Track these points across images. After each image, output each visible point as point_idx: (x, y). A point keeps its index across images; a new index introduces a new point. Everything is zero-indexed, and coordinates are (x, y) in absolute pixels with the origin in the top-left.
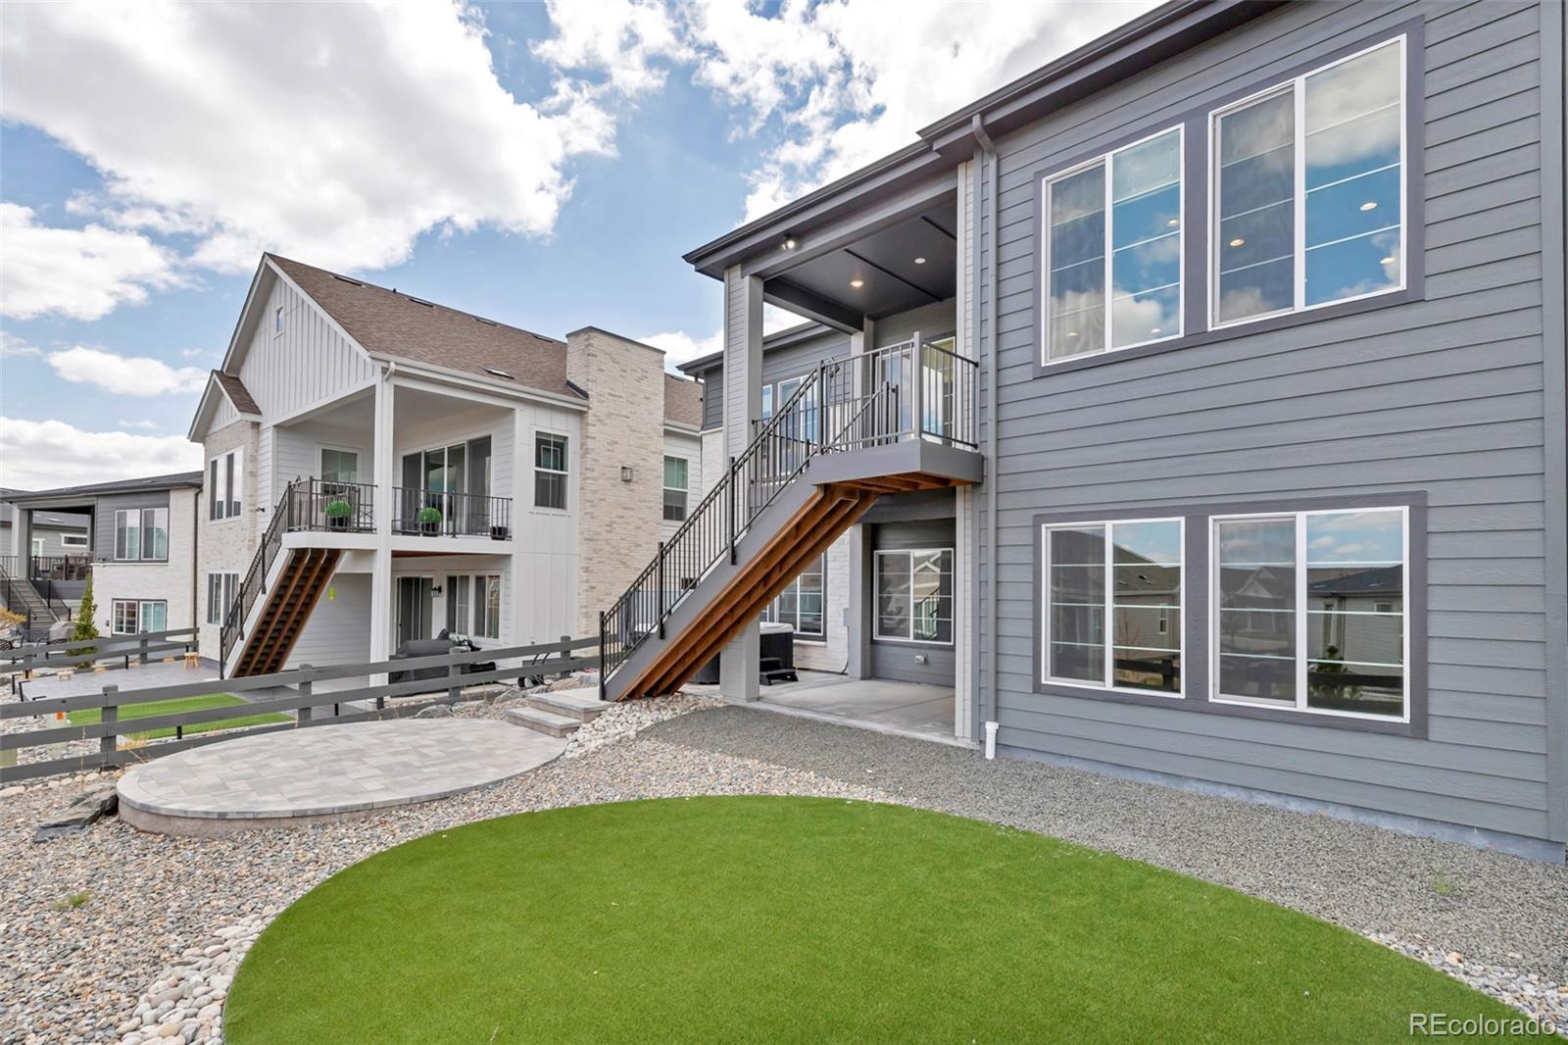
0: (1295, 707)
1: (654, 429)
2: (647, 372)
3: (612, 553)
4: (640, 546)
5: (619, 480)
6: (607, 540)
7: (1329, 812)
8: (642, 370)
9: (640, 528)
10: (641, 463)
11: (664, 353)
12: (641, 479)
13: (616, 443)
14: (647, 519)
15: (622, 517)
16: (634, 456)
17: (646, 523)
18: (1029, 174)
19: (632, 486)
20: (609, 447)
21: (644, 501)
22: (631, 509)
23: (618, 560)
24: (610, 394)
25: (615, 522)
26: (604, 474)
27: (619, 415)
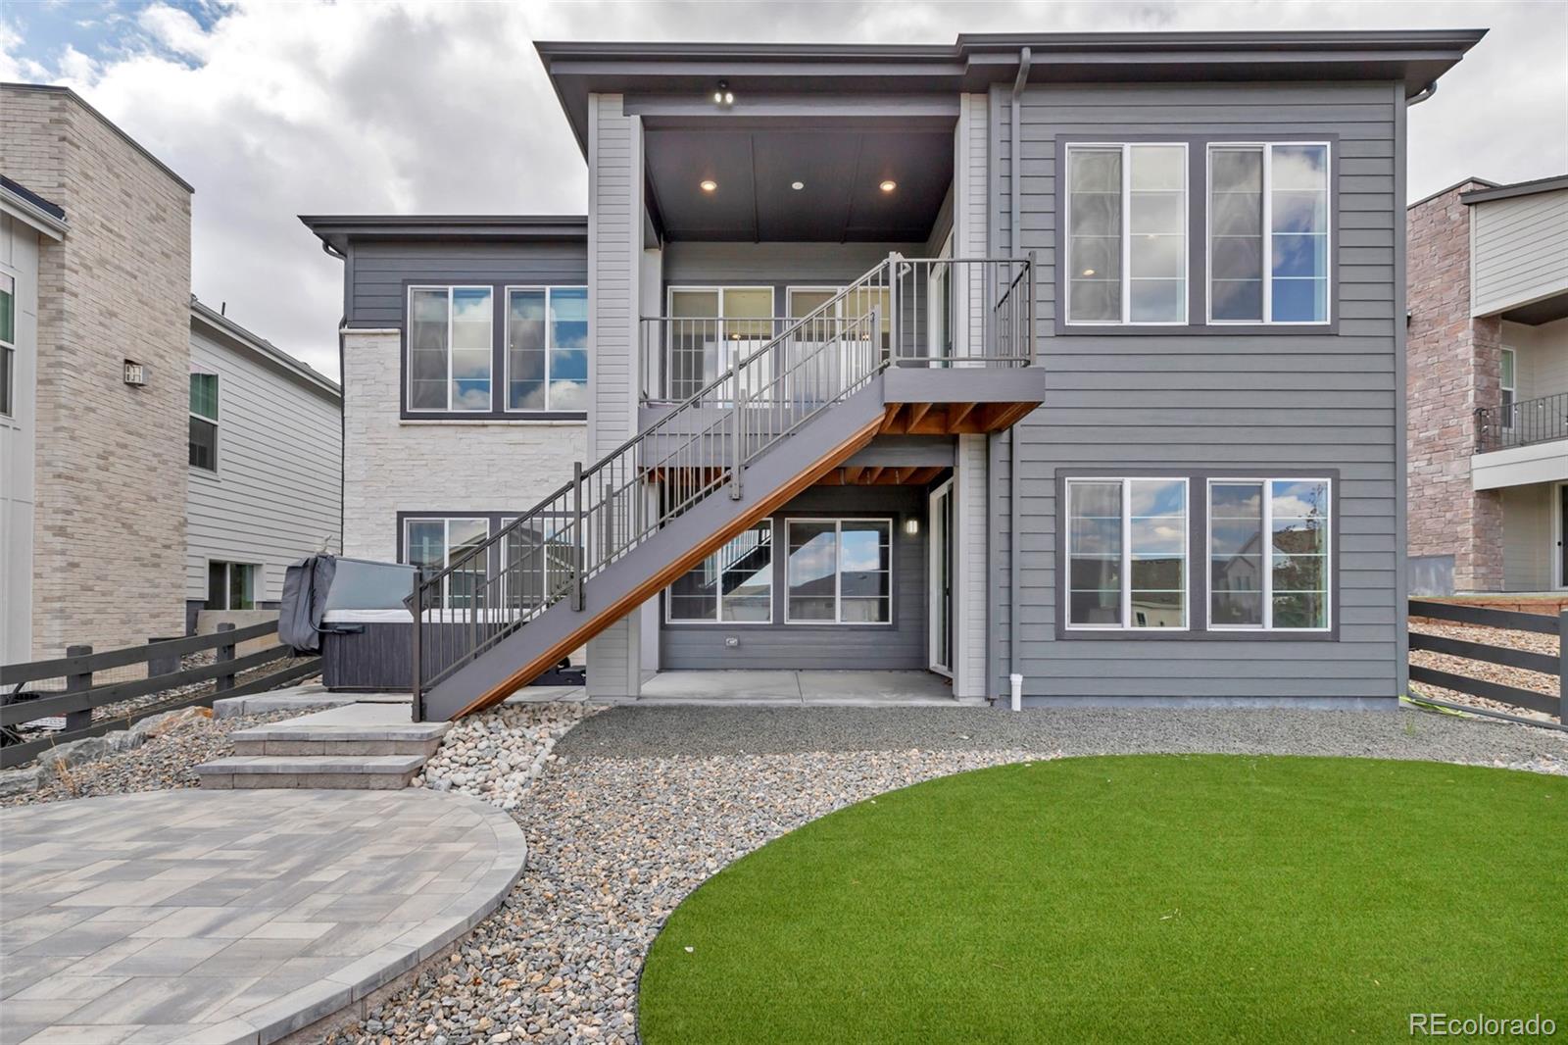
0: (1263, 627)
1: (176, 310)
2: (165, 211)
3: (107, 507)
4: (154, 499)
5: (120, 381)
6: (98, 483)
7: (1280, 704)
8: (158, 205)
9: (154, 469)
10: (157, 361)
11: (191, 190)
12: (157, 389)
13: (113, 315)
14: (165, 457)
15: (125, 446)
16: (145, 346)
17: (165, 462)
18: (1050, 133)
19: (143, 397)
20: (102, 319)
21: (161, 426)
22: (140, 436)
23: (117, 520)
24: (103, 226)
25: (112, 453)
26: (95, 365)
27: (118, 267)
